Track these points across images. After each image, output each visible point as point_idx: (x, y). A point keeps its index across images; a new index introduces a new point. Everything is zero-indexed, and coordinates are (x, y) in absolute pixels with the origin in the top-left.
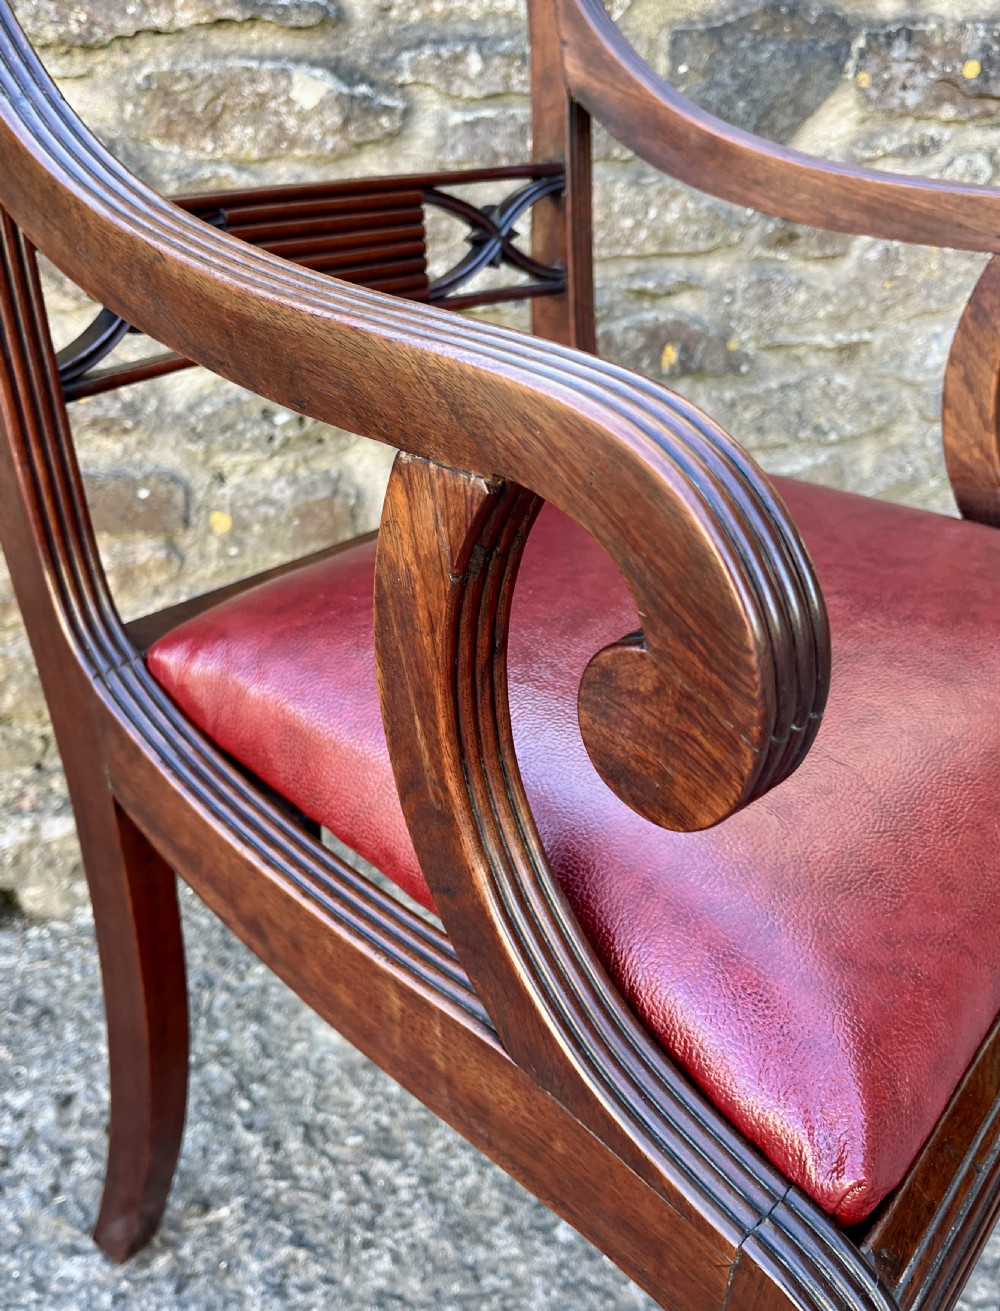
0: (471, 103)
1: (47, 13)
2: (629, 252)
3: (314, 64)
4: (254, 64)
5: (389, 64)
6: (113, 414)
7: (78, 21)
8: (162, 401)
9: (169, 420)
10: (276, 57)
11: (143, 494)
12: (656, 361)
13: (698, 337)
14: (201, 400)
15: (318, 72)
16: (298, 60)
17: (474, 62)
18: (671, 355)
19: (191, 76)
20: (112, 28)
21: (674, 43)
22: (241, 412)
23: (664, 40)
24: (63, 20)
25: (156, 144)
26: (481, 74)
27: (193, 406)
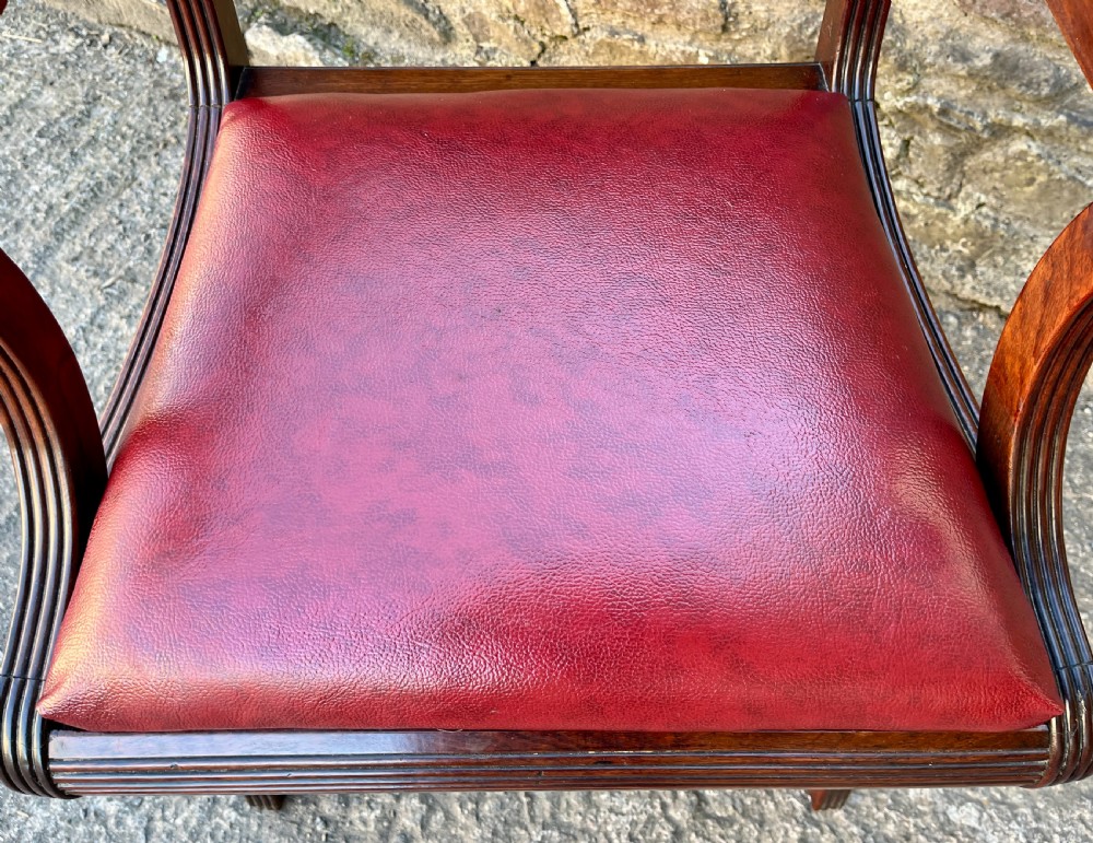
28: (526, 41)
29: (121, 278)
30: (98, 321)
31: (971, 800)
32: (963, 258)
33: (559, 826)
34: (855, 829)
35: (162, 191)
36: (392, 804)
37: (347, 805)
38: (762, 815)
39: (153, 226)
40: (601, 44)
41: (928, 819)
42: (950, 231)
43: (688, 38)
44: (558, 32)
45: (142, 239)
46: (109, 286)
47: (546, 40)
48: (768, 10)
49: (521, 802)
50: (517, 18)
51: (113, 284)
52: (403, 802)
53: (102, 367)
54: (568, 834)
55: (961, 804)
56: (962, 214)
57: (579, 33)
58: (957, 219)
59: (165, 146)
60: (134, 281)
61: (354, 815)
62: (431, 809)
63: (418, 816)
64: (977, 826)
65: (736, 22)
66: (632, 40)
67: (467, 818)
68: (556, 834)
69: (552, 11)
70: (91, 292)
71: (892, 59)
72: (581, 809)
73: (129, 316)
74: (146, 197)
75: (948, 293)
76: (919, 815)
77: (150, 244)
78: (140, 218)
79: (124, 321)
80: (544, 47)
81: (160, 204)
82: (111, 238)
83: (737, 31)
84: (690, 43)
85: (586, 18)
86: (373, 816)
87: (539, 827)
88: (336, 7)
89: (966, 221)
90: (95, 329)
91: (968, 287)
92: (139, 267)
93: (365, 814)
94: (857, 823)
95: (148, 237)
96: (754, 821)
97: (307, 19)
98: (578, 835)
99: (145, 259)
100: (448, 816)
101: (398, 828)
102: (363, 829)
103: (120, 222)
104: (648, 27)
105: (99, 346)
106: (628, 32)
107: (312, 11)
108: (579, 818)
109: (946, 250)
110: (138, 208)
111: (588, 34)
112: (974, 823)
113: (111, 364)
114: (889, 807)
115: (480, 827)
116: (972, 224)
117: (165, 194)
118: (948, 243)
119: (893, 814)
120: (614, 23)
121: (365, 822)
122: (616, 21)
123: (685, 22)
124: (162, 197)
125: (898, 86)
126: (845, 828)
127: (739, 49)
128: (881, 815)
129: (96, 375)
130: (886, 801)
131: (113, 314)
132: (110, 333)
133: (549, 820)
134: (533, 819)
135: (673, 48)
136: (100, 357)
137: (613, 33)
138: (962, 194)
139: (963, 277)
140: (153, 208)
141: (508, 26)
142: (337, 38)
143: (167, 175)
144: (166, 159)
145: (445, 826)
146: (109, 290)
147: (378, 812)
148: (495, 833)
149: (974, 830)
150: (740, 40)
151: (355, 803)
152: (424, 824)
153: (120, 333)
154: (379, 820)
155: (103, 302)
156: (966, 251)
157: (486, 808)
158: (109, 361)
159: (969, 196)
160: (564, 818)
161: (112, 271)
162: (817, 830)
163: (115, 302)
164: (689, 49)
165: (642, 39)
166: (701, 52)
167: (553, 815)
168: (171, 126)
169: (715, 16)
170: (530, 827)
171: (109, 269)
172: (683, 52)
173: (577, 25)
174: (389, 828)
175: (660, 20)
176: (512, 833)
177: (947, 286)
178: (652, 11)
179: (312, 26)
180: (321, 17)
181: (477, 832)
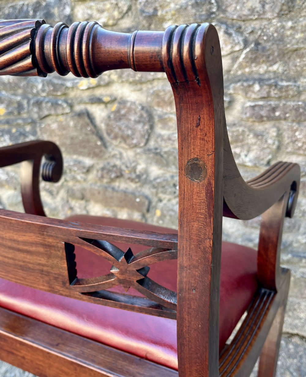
0: (255, 100)
1: (131, 75)
5: (227, 88)
6: (133, 177)
7: (138, 77)
8: (147, 176)
9: (148, 181)
11: (138, 200)
14: (158, 178)
17: (257, 87)
19: (164, 91)
20: (147, 79)
22: (167, 184)
24: (135, 77)
25: (156, 108)
26: (259, 91)
27: (155, 179)
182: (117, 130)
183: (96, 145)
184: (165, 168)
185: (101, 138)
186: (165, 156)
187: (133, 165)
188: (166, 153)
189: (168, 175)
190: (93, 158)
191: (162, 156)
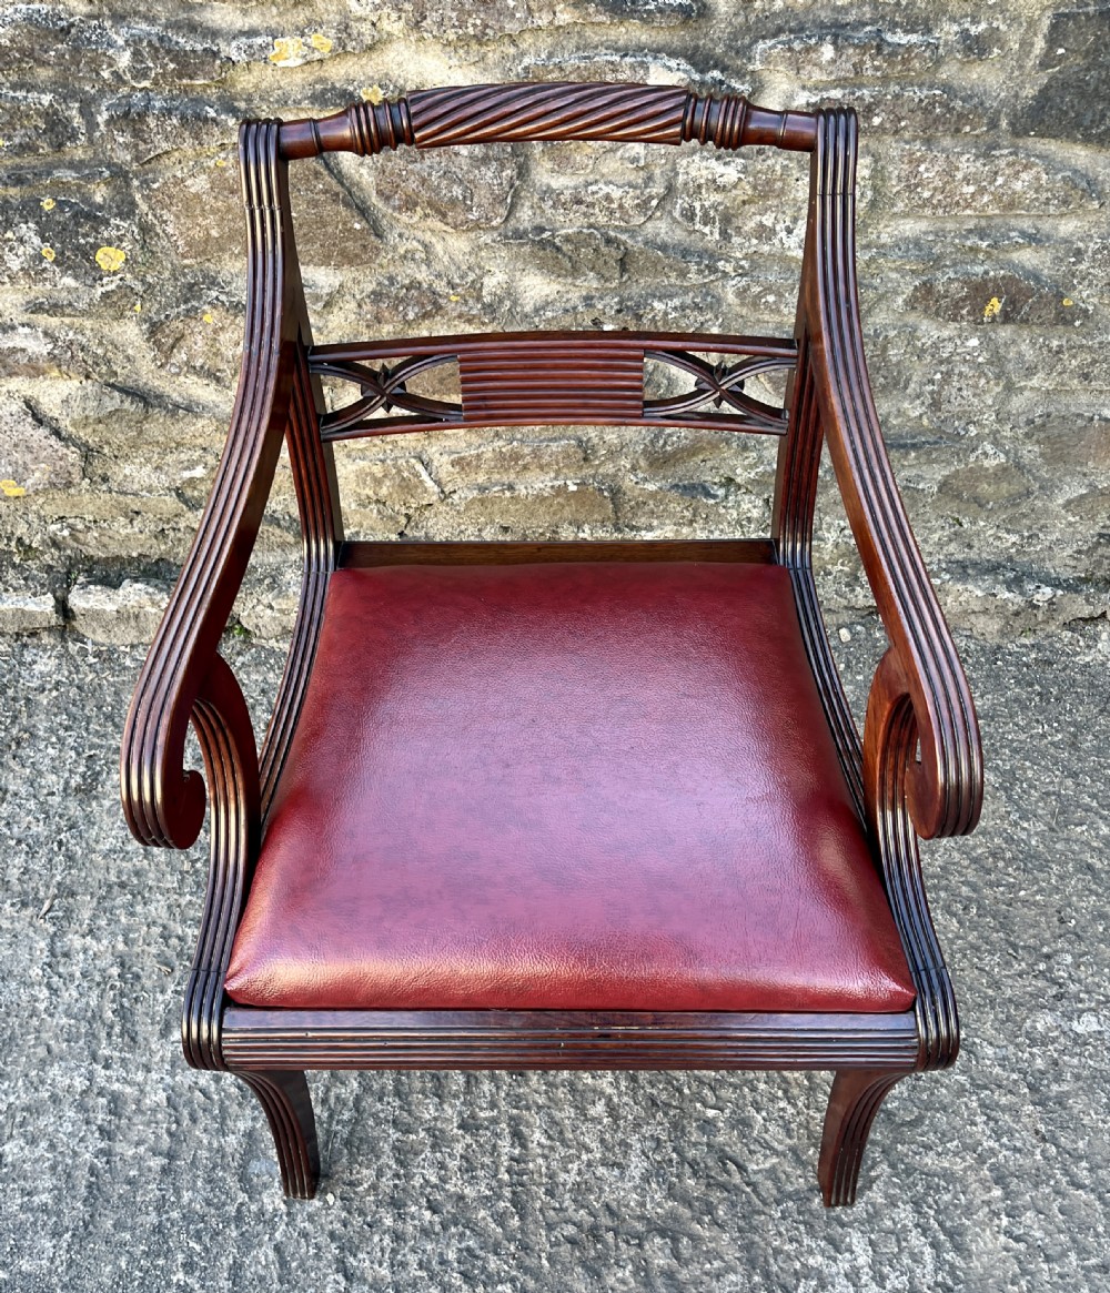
1: (451, 19)
2: (968, 212)
3: (672, 54)
4: (616, 58)
5: (745, 52)
6: (474, 312)
7: (474, 25)
8: (515, 303)
9: (518, 317)
10: (640, 49)
12: (977, 311)
13: (1030, 293)
14: (546, 305)
15: (673, 63)
16: (656, 52)
17: (828, 51)
18: (995, 306)
19: (561, 69)
20: (502, 29)
21: (1054, 27)
22: (576, 319)
23: (1045, 24)
24: (462, 24)
26: (834, 61)
27: (537, 310)
28: (391, 518)
29: (55, 897)
30: (58, 951)
31: (1083, 1011)
32: (847, 575)
33: (789, 1196)
34: (1015, 1076)
35: (45, 791)
36: (637, 1254)
37: (599, 1276)
38: (940, 1102)
39: (59, 831)
40: (472, 501)
41: (1062, 1040)
42: (827, 558)
43: (552, 475)
44: (425, 503)
45: (56, 849)
46: (48, 911)
47: (411, 511)
48: (619, 437)
49: (746, 1193)
50: (378, 501)
51: (52, 906)
52: (647, 1247)
53: (95, 993)
54: (801, 1199)
55: (1079, 1017)
56: (831, 542)
57: (446, 497)
58: (829, 546)
59: (18, 744)
60: (73, 894)
61: (611, 1281)
62: (675, 1240)
63: (667, 1251)
64: (1099, 1028)
65: (594, 452)
66: (503, 491)
67: (709, 1230)
68: (790, 1204)
69: (417, 487)
70: (31, 924)
71: (734, 445)
72: (799, 1172)
73: (91, 931)
74: (32, 805)
75: (846, 608)
76: (1054, 1040)
77: (67, 850)
78: (39, 829)
79: (89, 938)
80: (408, 517)
81: (52, 806)
82: (19, 860)
83: (596, 458)
84: (556, 478)
85: (450, 485)
86: (627, 1273)
87: (774, 1206)
88: (166, 543)
89: (837, 545)
90: (63, 960)
91: (861, 597)
92: (69, 877)
93: (620, 1275)
94: (1013, 1071)
95: (60, 843)
96: (937, 1110)
97: (130, 564)
98: (809, 1195)
99: (70, 867)
100: (693, 1237)
101: (656, 1271)
102: (625, 1289)
103: (19, 842)
104: (513, 476)
105: (78, 974)
106: (496, 485)
107: (135, 554)
108: (801, 1180)
109: (830, 574)
110: (30, 818)
111: (455, 497)
112: (1096, 1027)
113: (102, 986)
114: (1029, 1046)
115: (725, 1232)
116: (843, 547)
117: (53, 794)
118: (829, 567)
119: (1035, 1050)
120: (480, 481)
121: (623, 1282)
122: (481, 479)
123: (548, 465)
124: (49, 798)
125: (746, 462)
126: (1008, 1079)
127: (601, 471)
128: (1026, 1055)
129: (93, 1003)
130: (1024, 1043)
131: (70, 936)
132: (81, 956)
133: (779, 1196)
134: (764, 1203)
135: (542, 486)
136: (85, 984)
137: (482, 489)
138: (824, 526)
139: (854, 590)
140: (46, 813)
141: (371, 510)
142: (170, 571)
143: (40, 774)
144: (30, 757)
145: (695, 1247)
146: (50, 914)
147: (630, 1267)
148: (740, 1230)
149: (1100, 1032)
150: (599, 465)
151: (604, 1271)
152: (676, 1255)
153: (91, 953)
154: (635, 1274)
155: (52, 930)
156: (846, 569)
157: (721, 1213)
158: (98, 984)
159: (830, 526)
160: (790, 1188)
161: (41, 895)
162: (988, 1092)
163: (65, 923)
164: (557, 483)
165: (511, 487)
166: (569, 482)
167: (779, 1189)
168: (13, 722)
169: (576, 452)
170: (766, 1210)
171: (36, 893)
172: (552, 487)
173: (443, 492)
174: (646, 1276)
175: (525, 468)
176: (754, 1223)
177: (845, 602)
178: (516, 463)
179: (138, 568)
180: (145, 556)
181: (726, 1237)
182: (413, 184)
183: (351, 230)
184: (570, 280)
185: (363, 211)
186: (567, 248)
187: (471, 277)
188: (567, 239)
189: (575, 297)
190: (338, 266)
191: (558, 249)
